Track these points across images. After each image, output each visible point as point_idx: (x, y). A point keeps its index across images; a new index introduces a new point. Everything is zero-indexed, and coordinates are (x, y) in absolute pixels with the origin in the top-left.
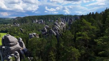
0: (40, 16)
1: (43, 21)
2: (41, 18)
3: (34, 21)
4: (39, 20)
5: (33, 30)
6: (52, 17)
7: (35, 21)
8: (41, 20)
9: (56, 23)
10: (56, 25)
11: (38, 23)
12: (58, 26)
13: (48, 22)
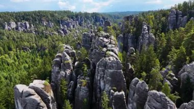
0: (19, 13)
1: (30, 26)
2: (23, 17)
3: (6, 26)
4: (19, 23)
5: (10, 49)
6: (49, 16)
7: (9, 25)
8: (25, 24)
9: (105, 40)
10: (105, 46)
11: (17, 28)
12: (112, 51)
13: (43, 28)
